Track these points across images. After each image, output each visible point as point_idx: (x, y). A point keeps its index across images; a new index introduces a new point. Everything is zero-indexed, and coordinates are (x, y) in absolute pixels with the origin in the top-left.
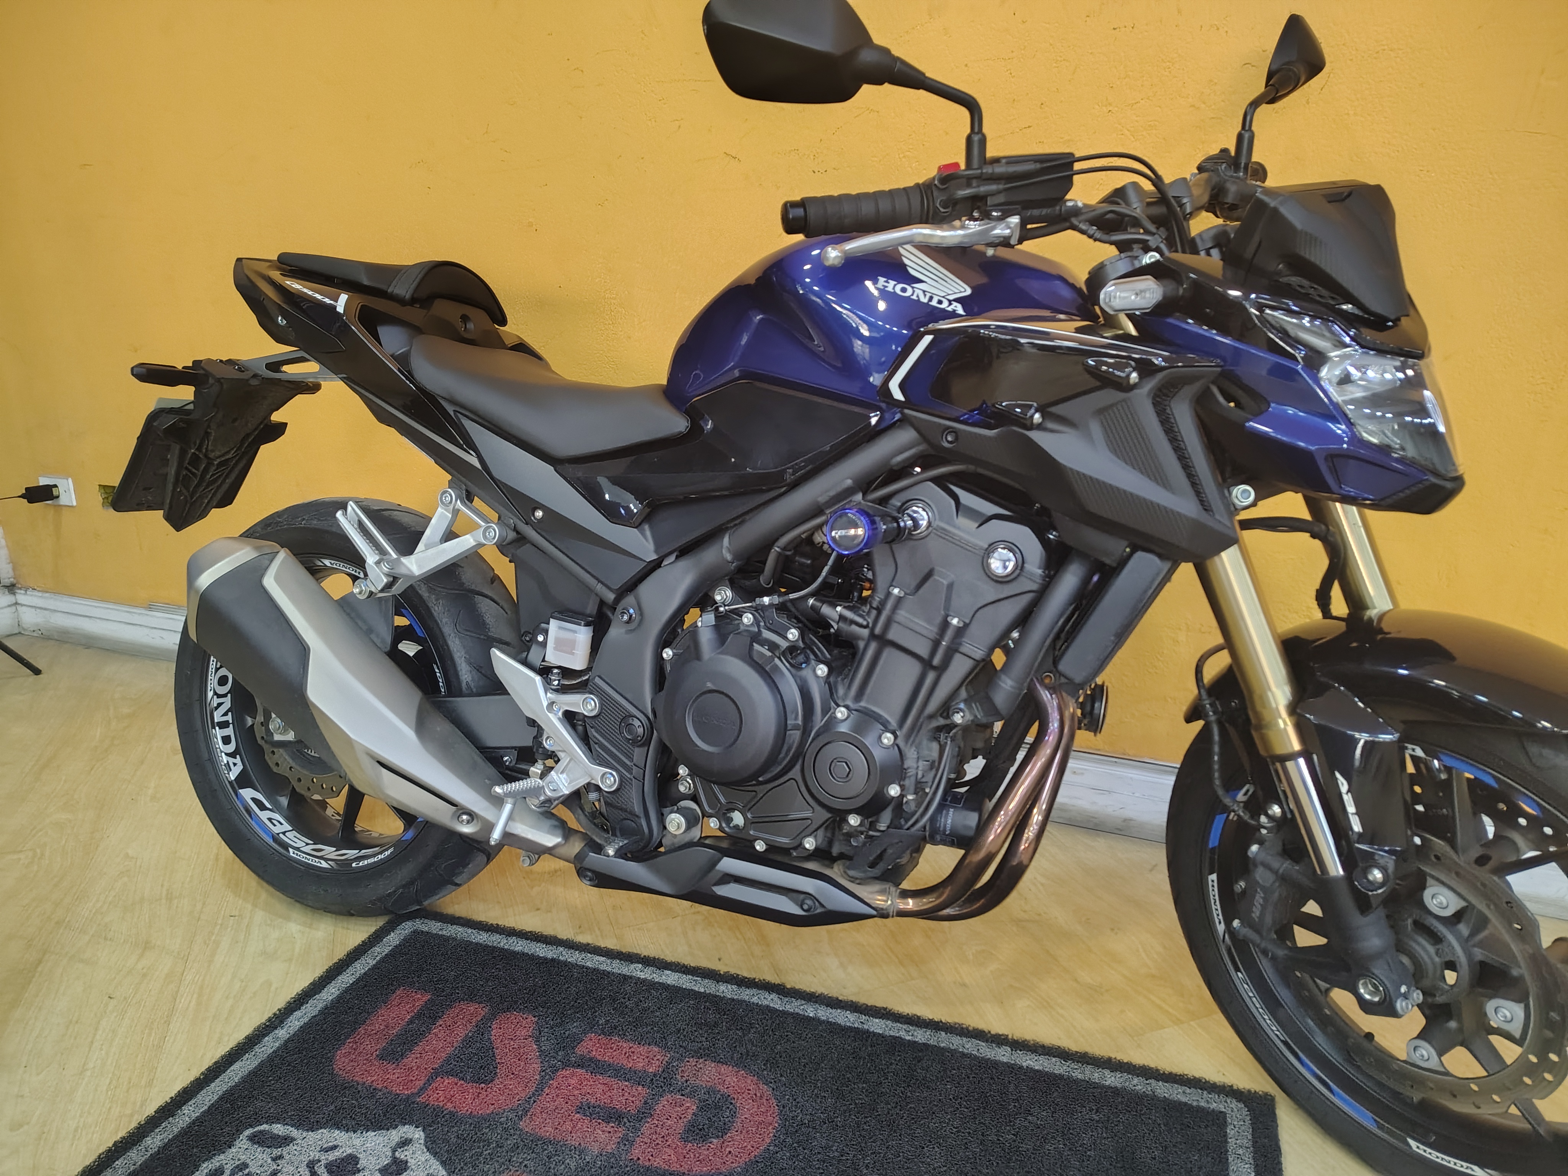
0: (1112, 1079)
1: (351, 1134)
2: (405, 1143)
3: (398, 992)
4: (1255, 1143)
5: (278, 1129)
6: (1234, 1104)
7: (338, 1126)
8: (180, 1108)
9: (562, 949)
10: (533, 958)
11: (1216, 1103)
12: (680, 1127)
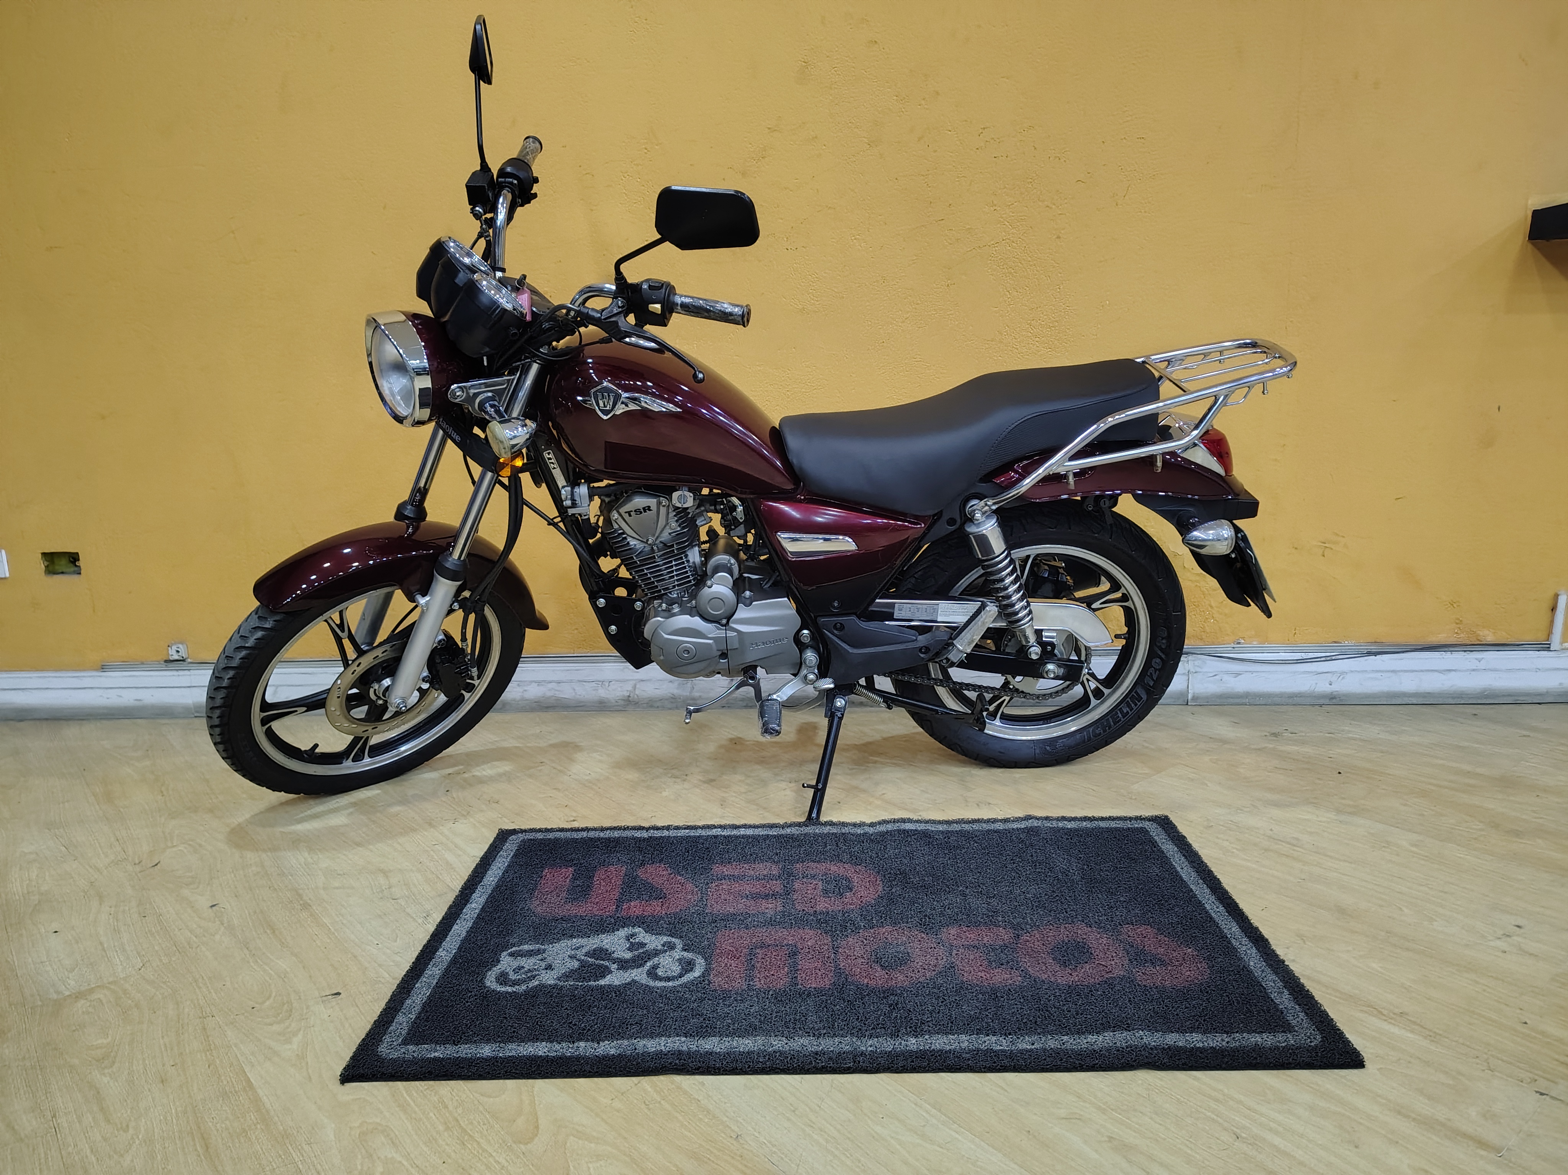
0: (1070, 825)
1: (586, 940)
2: (632, 935)
3: (547, 871)
4: (1169, 836)
5: (526, 947)
6: (1147, 823)
7: (572, 937)
8: (434, 954)
9: (652, 831)
10: (634, 838)
11: (1137, 825)
12: (818, 892)
